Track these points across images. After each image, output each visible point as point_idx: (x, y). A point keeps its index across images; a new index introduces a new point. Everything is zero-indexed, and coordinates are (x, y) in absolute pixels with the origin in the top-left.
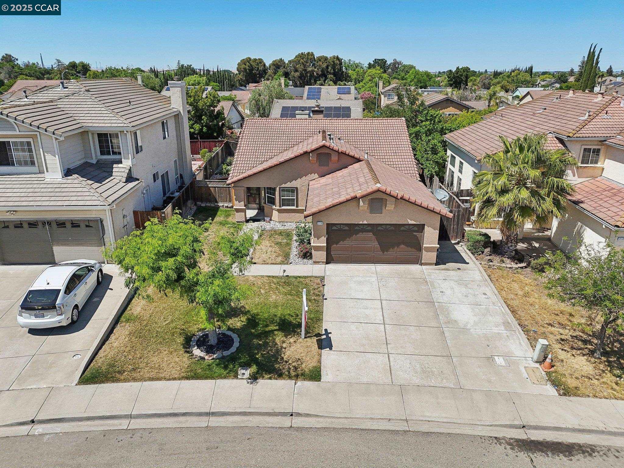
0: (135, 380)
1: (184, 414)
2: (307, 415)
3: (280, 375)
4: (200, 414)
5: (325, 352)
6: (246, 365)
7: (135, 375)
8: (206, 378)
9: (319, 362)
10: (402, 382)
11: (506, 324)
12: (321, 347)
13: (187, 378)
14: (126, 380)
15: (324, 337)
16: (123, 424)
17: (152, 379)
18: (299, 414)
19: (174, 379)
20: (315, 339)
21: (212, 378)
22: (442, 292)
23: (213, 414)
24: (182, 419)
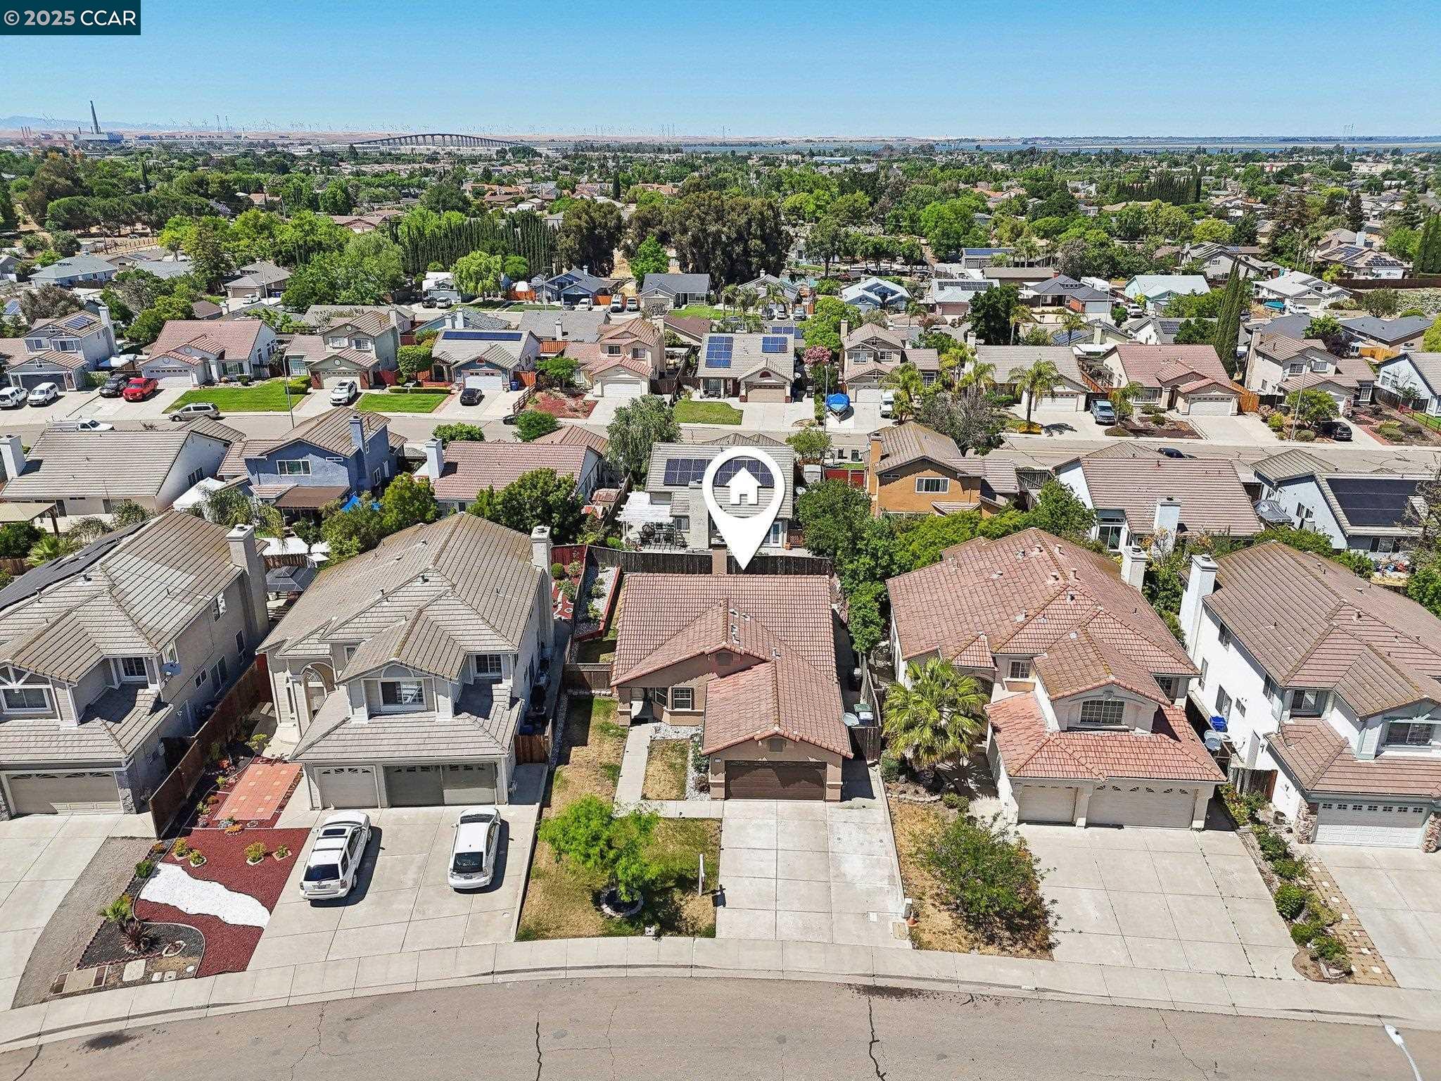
0: (561, 937)
1: (607, 967)
2: (704, 967)
3: (680, 932)
4: (620, 967)
5: (720, 908)
6: (650, 923)
7: (560, 933)
8: (620, 935)
9: (715, 919)
10: (784, 938)
11: (891, 877)
12: (716, 905)
13: (604, 935)
14: (553, 938)
15: (719, 893)
16: (562, 974)
17: (575, 937)
18: (697, 967)
19: (593, 936)
20: (711, 896)
21: (624, 935)
22: (839, 839)
23: (630, 966)
24: (605, 970)
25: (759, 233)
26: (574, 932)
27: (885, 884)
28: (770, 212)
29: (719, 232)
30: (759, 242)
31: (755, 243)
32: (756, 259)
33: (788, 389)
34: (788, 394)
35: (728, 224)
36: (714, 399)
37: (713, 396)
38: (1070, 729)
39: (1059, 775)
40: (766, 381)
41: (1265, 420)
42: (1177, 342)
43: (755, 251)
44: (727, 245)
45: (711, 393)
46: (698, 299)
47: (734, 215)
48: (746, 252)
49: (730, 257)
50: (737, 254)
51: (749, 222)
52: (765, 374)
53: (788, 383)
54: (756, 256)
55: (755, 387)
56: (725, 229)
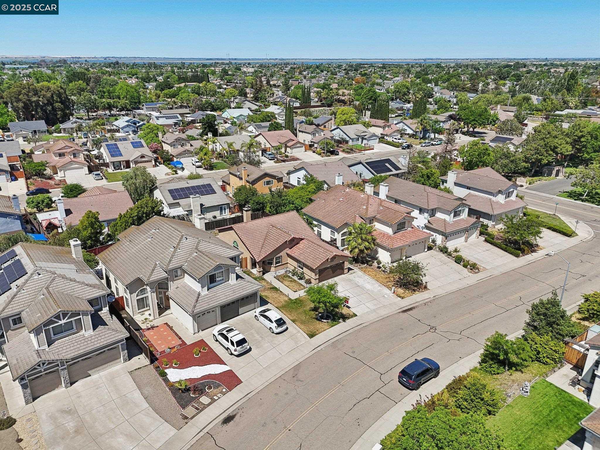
9: (352, 312)
11: (379, 286)
13: (331, 327)
19: (329, 328)
22: (358, 282)
25: (59, 100)
26: (323, 330)
27: (380, 288)
28: (62, 90)
29: (38, 101)
30: (60, 104)
31: (57, 105)
32: (60, 112)
33: (153, 162)
34: (154, 164)
35: (42, 96)
36: (119, 171)
37: (118, 169)
38: (395, 233)
39: (401, 245)
40: (144, 159)
41: (314, 152)
42: (269, 131)
43: (59, 108)
44: (43, 106)
45: (117, 168)
46: (42, 132)
47: (43, 92)
48: (54, 109)
49: (46, 112)
50: (49, 111)
51: (52, 96)
52: (142, 157)
53: (153, 159)
54: (60, 111)
55: (139, 163)
56: (41, 99)
